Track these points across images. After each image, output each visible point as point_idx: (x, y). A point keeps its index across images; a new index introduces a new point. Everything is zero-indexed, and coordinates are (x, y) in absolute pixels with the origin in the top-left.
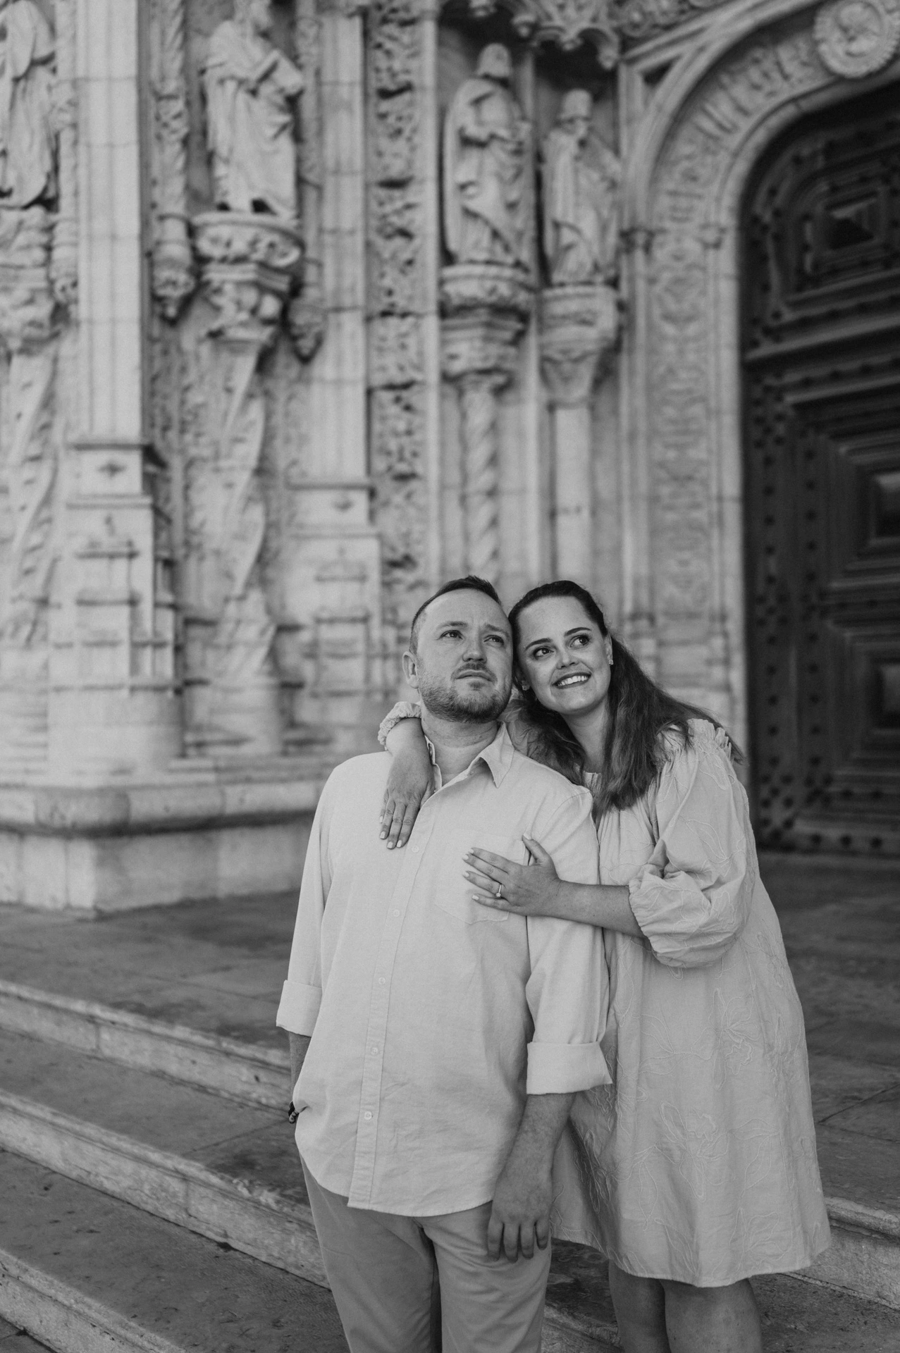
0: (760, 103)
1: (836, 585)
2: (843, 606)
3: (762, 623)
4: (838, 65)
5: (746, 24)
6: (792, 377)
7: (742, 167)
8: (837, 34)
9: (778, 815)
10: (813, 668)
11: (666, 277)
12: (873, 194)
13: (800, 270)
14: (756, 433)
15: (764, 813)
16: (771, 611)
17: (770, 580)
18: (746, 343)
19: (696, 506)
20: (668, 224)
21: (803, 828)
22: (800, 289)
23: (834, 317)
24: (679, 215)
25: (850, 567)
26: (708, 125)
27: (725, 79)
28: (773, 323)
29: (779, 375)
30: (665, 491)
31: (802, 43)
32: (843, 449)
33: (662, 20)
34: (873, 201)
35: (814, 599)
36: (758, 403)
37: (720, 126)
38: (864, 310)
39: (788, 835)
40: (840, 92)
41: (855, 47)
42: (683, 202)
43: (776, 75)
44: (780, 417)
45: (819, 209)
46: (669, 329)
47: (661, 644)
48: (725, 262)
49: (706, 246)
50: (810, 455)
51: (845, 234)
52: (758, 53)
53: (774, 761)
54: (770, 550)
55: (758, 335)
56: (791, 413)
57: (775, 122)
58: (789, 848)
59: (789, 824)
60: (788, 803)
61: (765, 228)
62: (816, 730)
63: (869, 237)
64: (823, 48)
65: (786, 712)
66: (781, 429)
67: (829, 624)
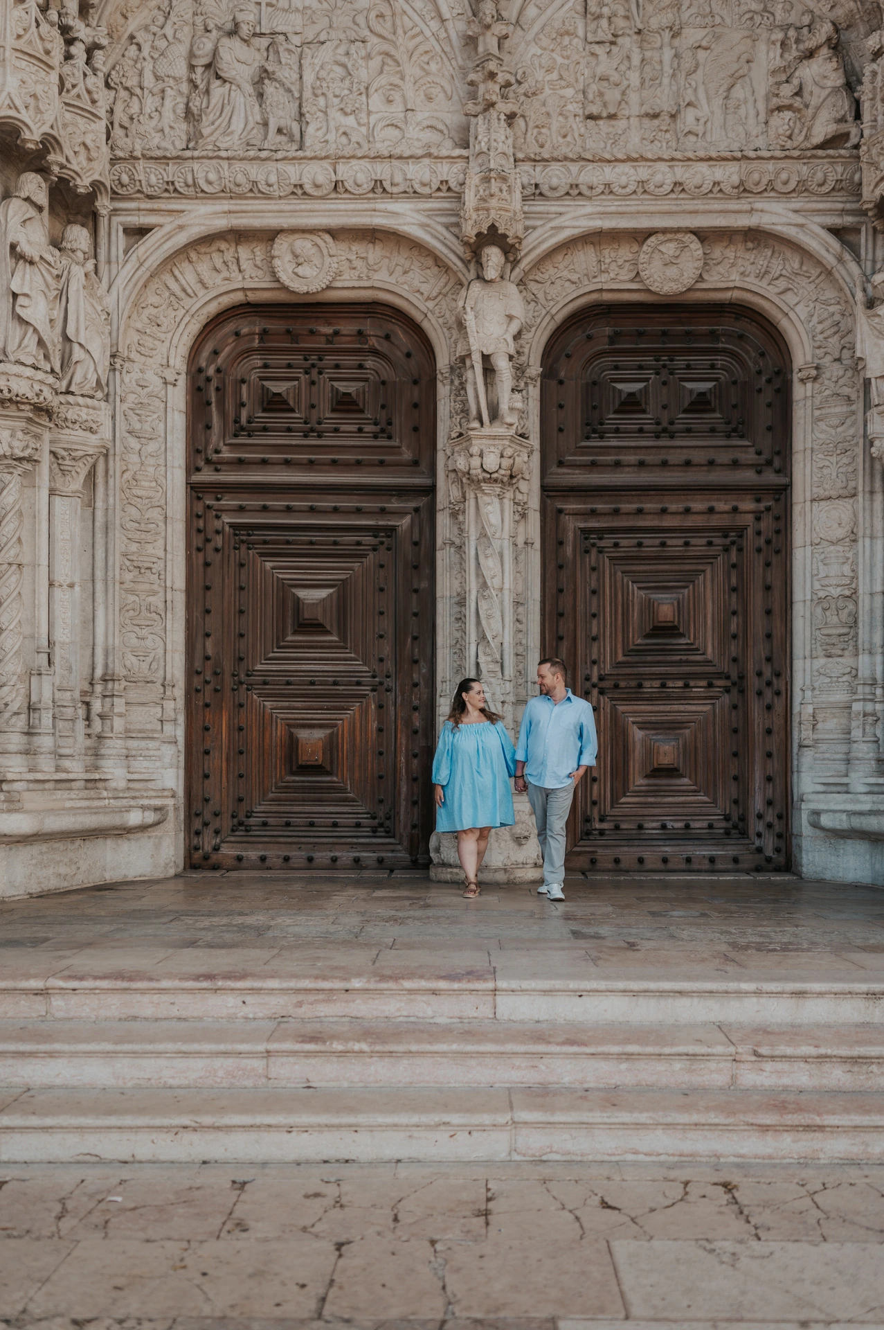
0: (218, 283)
1: (259, 667)
2: (265, 683)
3: (198, 691)
4: (285, 278)
5: (221, 223)
6: (228, 502)
7: (195, 327)
8: (289, 257)
9: (208, 842)
10: (241, 729)
11: (131, 398)
12: (297, 379)
13: (236, 421)
14: (198, 541)
15: (195, 842)
16: (207, 682)
17: (207, 658)
18: (192, 468)
19: (155, 593)
20: (133, 355)
21: (228, 851)
22: (236, 436)
23: (264, 462)
24: (142, 350)
25: (271, 655)
26: (174, 287)
27: (193, 255)
28: (215, 457)
29: (218, 500)
30: (128, 577)
31: (260, 251)
32: (269, 565)
33: (149, 191)
34: (296, 383)
35: (242, 676)
36: (198, 517)
37: (184, 290)
38: (287, 463)
39: (215, 858)
40: (281, 297)
41: (300, 270)
42: (149, 342)
43: (234, 267)
44: (218, 532)
45: (254, 377)
46: (134, 443)
47: (127, 703)
48: (178, 397)
49: (166, 383)
50: (242, 565)
51: (274, 403)
52: (223, 246)
53: (207, 800)
54: (208, 635)
55: (201, 464)
56: (227, 528)
57: (226, 301)
58: (215, 868)
59: (216, 849)
60: (217, 832)
61: (208, 380)
62: (241, 776)
63: (292, 411)
64: (277, 262)
65: (217, 762)
66: (219, 541)
67: (255, 697)
